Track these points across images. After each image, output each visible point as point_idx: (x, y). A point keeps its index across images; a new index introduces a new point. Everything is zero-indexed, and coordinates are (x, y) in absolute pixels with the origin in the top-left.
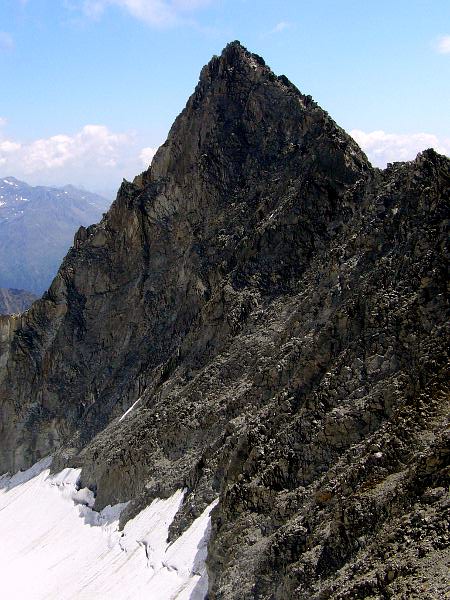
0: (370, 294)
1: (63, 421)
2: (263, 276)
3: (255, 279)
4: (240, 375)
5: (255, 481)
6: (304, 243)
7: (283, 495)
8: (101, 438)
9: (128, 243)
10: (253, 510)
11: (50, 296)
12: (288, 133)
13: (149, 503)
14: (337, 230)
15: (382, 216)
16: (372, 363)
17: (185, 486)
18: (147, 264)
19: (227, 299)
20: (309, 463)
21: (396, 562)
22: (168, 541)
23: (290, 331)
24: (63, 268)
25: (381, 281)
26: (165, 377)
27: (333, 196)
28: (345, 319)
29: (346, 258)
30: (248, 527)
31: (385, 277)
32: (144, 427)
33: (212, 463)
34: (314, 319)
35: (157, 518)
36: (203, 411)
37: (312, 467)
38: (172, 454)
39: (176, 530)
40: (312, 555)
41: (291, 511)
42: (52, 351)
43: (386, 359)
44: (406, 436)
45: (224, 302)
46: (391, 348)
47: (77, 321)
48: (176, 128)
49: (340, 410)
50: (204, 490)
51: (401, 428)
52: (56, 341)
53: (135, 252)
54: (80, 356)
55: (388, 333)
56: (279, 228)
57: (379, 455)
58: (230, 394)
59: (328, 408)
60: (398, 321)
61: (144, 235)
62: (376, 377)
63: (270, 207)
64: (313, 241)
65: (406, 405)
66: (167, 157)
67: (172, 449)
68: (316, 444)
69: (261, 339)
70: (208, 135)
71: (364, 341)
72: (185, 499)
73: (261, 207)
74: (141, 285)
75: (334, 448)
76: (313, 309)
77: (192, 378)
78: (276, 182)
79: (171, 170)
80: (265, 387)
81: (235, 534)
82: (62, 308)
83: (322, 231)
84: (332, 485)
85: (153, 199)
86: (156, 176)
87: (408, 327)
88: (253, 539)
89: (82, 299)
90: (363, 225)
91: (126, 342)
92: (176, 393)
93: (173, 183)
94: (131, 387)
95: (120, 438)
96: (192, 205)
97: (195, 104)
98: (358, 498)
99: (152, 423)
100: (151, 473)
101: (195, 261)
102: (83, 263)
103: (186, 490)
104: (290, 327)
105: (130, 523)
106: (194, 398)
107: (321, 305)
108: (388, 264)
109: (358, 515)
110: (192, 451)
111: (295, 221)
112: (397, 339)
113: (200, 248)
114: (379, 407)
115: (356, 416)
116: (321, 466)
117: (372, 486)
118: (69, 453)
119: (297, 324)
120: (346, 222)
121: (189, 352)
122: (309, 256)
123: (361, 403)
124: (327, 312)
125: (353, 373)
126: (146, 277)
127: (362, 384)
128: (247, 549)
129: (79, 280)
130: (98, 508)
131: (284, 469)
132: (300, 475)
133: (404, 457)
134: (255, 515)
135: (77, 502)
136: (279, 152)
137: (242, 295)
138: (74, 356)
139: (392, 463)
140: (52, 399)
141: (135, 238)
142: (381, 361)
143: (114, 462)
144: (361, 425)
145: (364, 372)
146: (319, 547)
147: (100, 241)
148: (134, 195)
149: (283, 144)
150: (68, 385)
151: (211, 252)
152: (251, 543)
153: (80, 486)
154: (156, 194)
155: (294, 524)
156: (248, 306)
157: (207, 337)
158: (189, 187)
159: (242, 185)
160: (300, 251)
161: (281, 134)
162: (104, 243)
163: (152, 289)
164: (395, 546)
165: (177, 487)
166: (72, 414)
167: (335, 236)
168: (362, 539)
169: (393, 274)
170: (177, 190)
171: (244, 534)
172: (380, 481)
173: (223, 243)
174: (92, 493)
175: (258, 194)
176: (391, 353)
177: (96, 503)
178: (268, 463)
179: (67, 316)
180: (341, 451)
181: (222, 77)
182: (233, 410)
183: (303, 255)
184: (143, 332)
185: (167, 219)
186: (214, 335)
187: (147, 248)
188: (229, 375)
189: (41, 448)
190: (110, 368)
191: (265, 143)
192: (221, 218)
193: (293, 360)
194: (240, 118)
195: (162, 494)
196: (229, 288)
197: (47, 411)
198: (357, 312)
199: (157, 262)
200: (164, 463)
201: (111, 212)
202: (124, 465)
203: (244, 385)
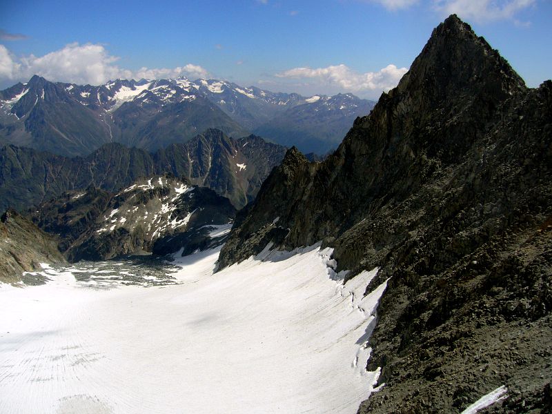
0: (496, 166)
1: (333, 222)
2: (445, 152)
3: (440, 152)
4: (421, 207)
5: (410, 268)
6: (470, 134)
7: (424, 278)
8: (347, 233)
9: (380, 128)
10: (406, 284)
11: (337, 153)
12: (475, 70)
13: (360, 272)
14: (490, 128)
15: (514, 120)
16: (487, 207)
17: (380, 265)
18: (389, 141)
19: (423, 163)
20: (441, 262)
21: (463, 328)
22: (364, 294)
23: (452, 185)
24: (345, 139)
25: (503, 159)
26: (383, 204)
27: (492, 107)
28: (479, 180)
29: (490, 144)
30: (401, 293)
31: (507, 157)
32: (367, 230)
33: (395, 254)
34: (466, 179)
35: (363, 281)
36: (398, 225)
37: (442, 264)
38: (377, 247)
39: (370, 289)
40: (426, 316)
41: (425, 288)
42: (334, 183)
43: (495, 206)
44: (493, 253)
45: (421, 165)
46: (500, 200)
47: (348, 168)
48: (414, 64)
49: (463, 233)
50: (388, 269)
51: (490, 248)
52: (336, 178)
53: (383, 133)
54: (348, 188)
55: (500, 190)
56: (458, 124)
57: (475, 262)
58: (413, 217)
59: (458, 231)
60: (507, 184)
61: (389, 124)
62: (488, 216)
63: (456, 111)
64: (476, 133)
65: (497, 234)
66: (408, 80)
67: (379, 244)
68: (447, 251)
69: (436, 187)
70: (430, 69)
71: (485, 194)
72: (378, 273)
73: (452, 112)
74: (384, 152)
75: (456, 255)
76: (466, 173)
77: (396, 206)
78: (463, 98)
79: (409, 88)
80: (432, 214)
81: (393, 296)
82: (342, 161)
83: (482, 127)
84: (447, 276)
85: (397, 104)
86: (401, 91)
87: (512, 187)
88: (402, 300)
89: (353, 157)
90: (503, 125)
91: (371, 183)
92: (386, 213)
93: (408, 95)
94: (367, 207)
95: (355, 234)
96: (416, 109)
97: (426, 50)
98: (457, 286)
99: (371, 228)
100: (365, 256)
101: (411, 140)
102: (356, 137)
103: (380, 268)
104: (452, 182)
105: (349, 281)
106: (395, 217)
107: (471, 171)
108: (509, 149)
109: (455, 296)
110: (388, 247)
111: (468, 120)
112: (505, 195)
113: (416, 133)
114: (485, 234)
115: (471, 237)
116: (448, 264)
117: (466, 280)
118: (330, 239)
119: (456, 181)
120: (496, 123)
121: (398, 191)
122: (472, 142)
123: (476, 230)
124: (473, 175)
125: (475, 212)
126: (387, 147)
127: (479, 219)
128: (398, 306)
129: (353, 146)
130: (337, 271)
131: (427, 263)
132: (434, 268)
133: (489, 265)
134: (406, 287)
135: (328, 266)
136: (468, 80)
137: (430, 162)
138: (345, 188)
139: (480, 268)
140: (330, 209)
141: (384, 125)
142: (492, 207)
143: (349, 247)
144: (473, 243)
145: (482, 212)
146: (431, 311)
147: (366, 125)
148: (387, 101)
149: (471, 76)
150: (339, 202)
151: (421, 136)
152: (400, 303)
153: (332, 257)
154: (399, 101)
155: (423, 296)
156: (433, 168)
157: (409, 183)
158: (416, 98)
159: (445, 98)
160: (468, 138)
161: (470, 70)
162: (368, 127)
163: (389, 155)
164: (466, 318)
165: (376, 265)
166: (337, 219)
167: (488, 132)
168: (454, 311)
169: (511, 155)
170: (410, 99)
171: (398, 297)
172: (472, 278)
173: (428, 131)
174: (336, 262)
175: (451, 104)
176: (499, 203)
177: (337, 268)
178: (419, 258)
179: (344, 166)
180: (460, 257)
181: (443, 35)
182: (413, 226)
183: (469, 141)
184: (381, 178)
185: (403, 116)
186: (413, 183)
187: (390, 131)
188: (415, 206)
189: (320, 235)
190: (361, 196)
191: (461, 74)
192: (430, 117)
193: (448, 201)
194: (449, 59)
195: (368, 268)
196: (425, 157)
197: (326, 215)
198: (486, 177)
199: (394, 139)
200: (372, 251)
201: (374, 110)
202: (353, 250)
203: (422, 212)
